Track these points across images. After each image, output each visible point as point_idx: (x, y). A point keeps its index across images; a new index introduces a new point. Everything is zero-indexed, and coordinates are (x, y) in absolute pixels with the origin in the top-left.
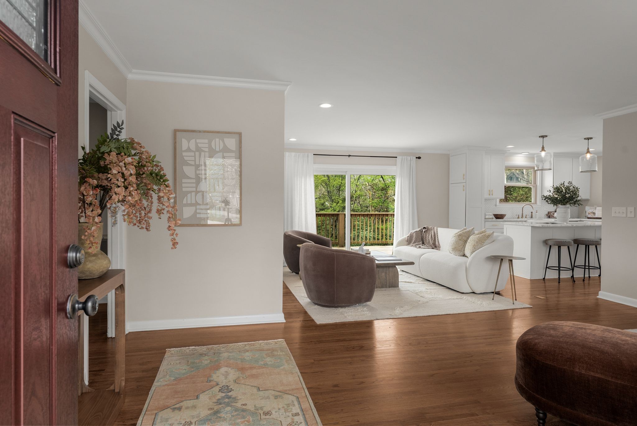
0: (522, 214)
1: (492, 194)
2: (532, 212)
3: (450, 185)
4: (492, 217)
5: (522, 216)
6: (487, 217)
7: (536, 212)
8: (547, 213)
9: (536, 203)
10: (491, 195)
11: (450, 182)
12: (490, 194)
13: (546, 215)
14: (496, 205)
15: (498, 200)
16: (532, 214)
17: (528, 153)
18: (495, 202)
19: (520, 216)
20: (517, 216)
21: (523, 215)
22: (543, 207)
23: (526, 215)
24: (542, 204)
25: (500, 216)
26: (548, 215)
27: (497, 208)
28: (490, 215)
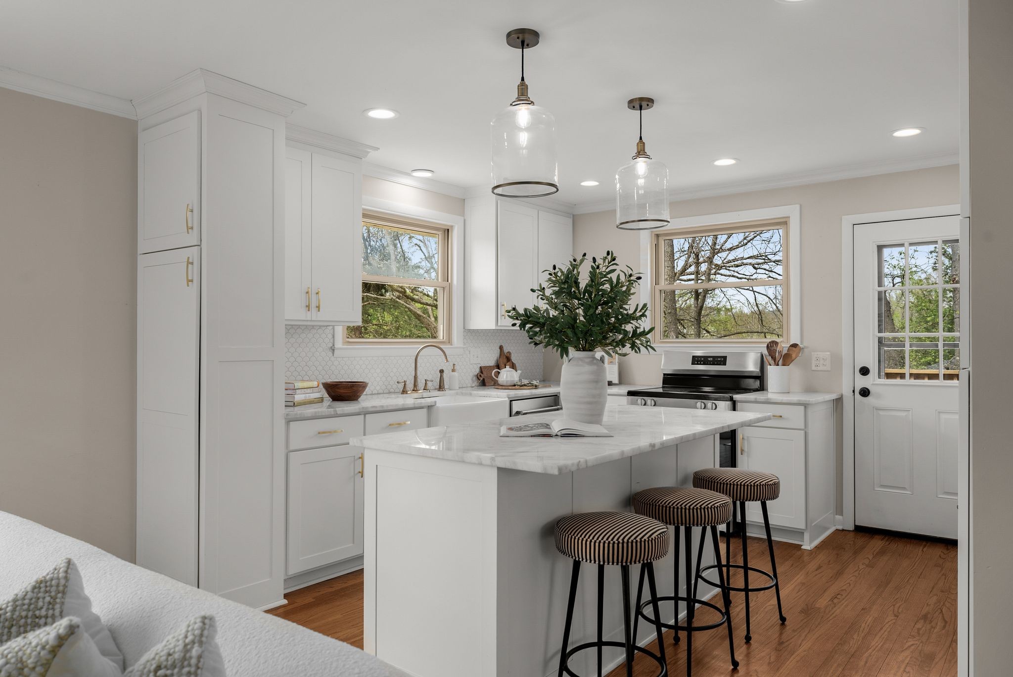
0: (416, 378)
1: (318, 307)
2: (442, 371)
3: (142, 261)
4: (317, 395)
5: (415, 385)
6: (299, 397)
7: (453, 370)
8: (478, 371)
9: (449, 341)
10: (314, 310)
11: (142, 247)
12: (308, 307)
13: (475, 378)
14: (333, 349)
15: (340, 331)
16: (441, 376)
17: (428, 175)
18: (330, 336)
19: (410, 386)
20: (401, 386)
21: (419, 380)
22: (468, 352)
23: (425, 380)
24: (465, 344)
25: (346, 391)
26: (480, 376)
27: (337, 359)
28: (309, 391)
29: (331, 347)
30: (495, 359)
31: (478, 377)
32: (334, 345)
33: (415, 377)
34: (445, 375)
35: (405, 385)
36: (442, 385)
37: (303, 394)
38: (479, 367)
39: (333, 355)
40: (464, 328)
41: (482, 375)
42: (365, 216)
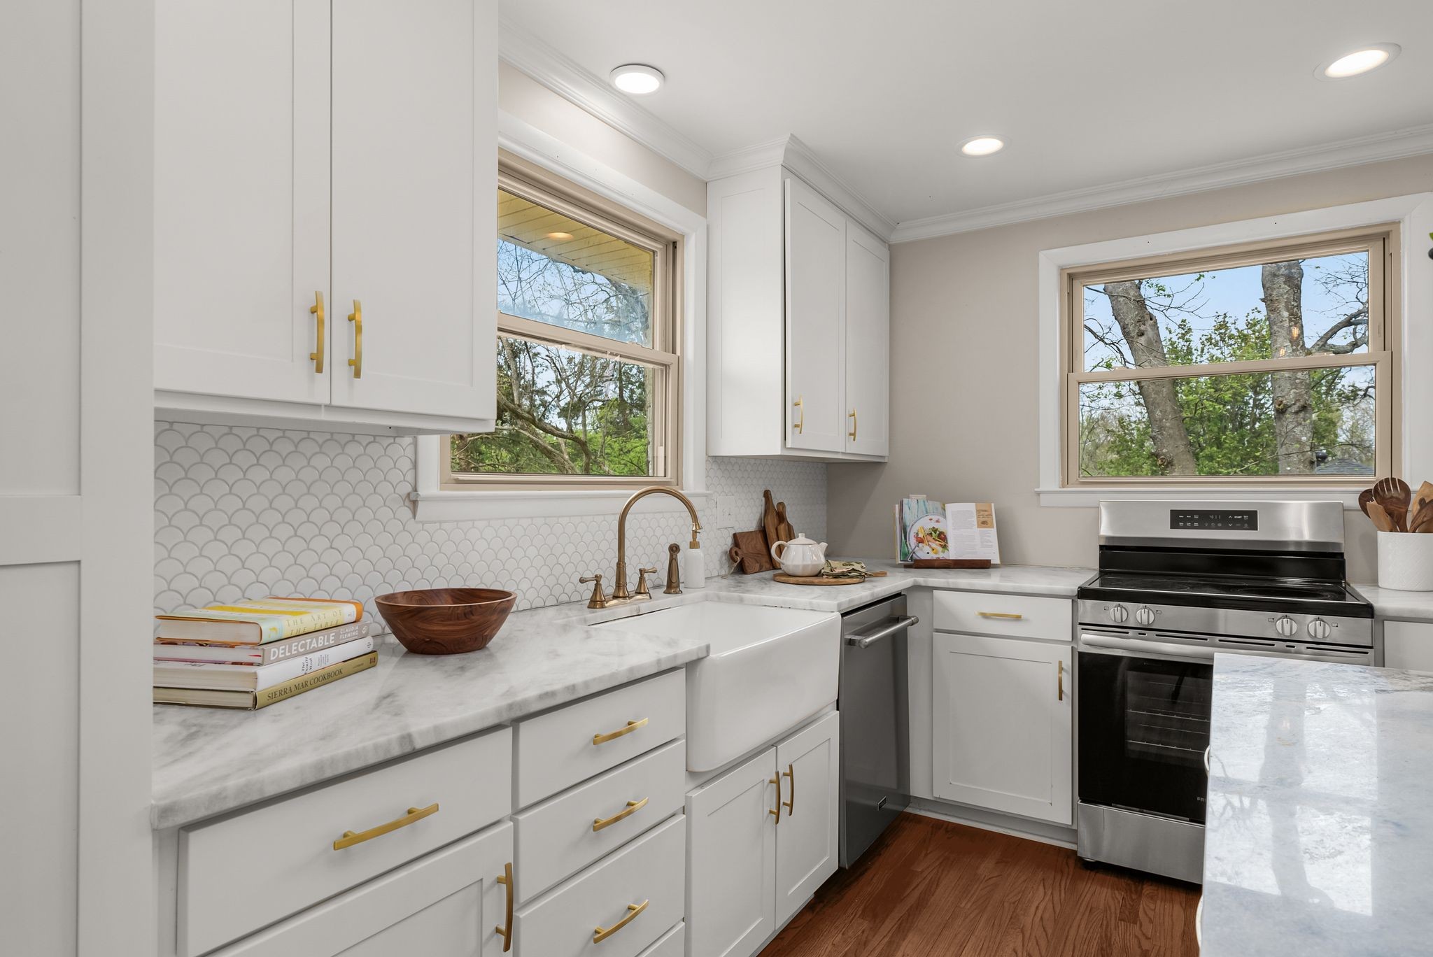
0: (620, 566)
2: (674, 548)
4: (356, 649)
5: (619, 584)
6: (276, 674)
7: (694, 545)
8: (729, 541)
9: (679, 482)
13: (724, 558)
14: (413, 502)
15: (433, 451)
16: (672, 559)
18: (406, 464)
19: (608, 587)
20: (587, 591)
21: (626, 572)
22: (714, 505)
23: (641, 571)
24: (708, 488)
25: (451, 628)
26: (737, 553)
27: (426, 526)
28: (321, 639)
29: (409, 494)
30: (757, 517)
31: (731, 556)
32: (415, 489)
33: (618, 564)
34: (680, 556)
35: (598, 585)
36: (674, 580)
37: (299, 655)
38: (731, 534)
39: (414, 516)
40: (706, 454)
41: (739, 552)
42: (505, 169)
